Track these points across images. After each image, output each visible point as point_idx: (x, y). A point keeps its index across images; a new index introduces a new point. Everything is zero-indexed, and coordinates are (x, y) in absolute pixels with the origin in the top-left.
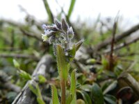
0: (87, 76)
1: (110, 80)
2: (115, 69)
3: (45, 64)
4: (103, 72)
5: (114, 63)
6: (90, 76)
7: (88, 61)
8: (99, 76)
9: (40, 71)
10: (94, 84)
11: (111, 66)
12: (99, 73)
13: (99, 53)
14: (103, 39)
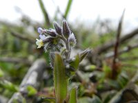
0: (86, 86)
1: (113, 92)
2: (119, 77)
3: (37, 70)
4: (105, 81)
5: (118, 71)
6: (90, 87)
7: (88, 68)
8: (100, 86)
9: (31, 79)
10: (95, 97)
11: (114, 74)
12: (100, 82)
13: (99, 57)
14: (102, 42)
